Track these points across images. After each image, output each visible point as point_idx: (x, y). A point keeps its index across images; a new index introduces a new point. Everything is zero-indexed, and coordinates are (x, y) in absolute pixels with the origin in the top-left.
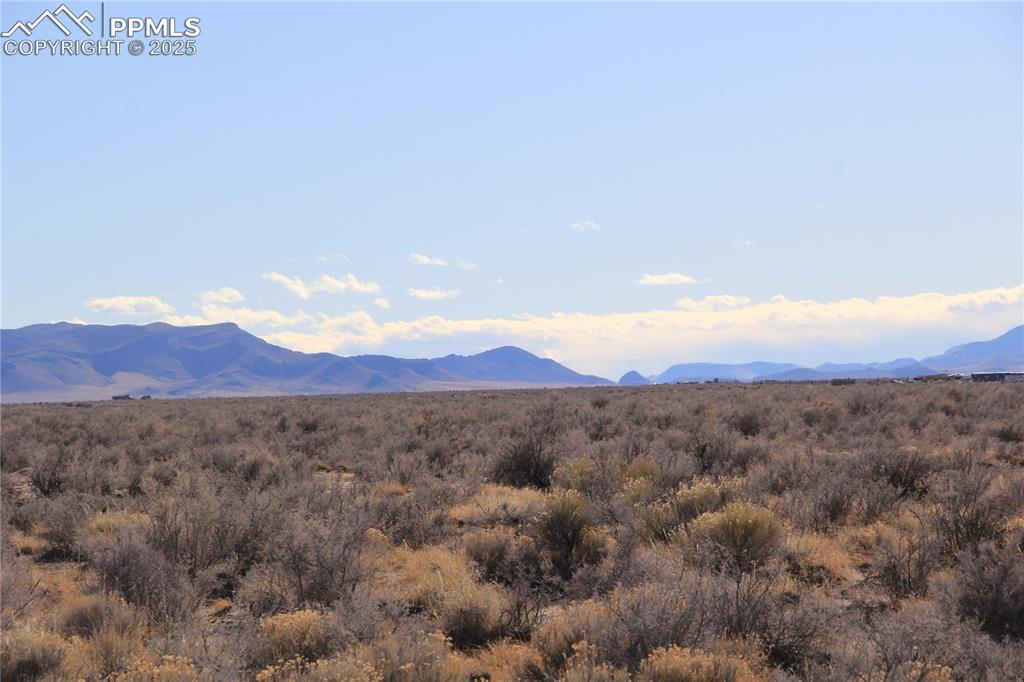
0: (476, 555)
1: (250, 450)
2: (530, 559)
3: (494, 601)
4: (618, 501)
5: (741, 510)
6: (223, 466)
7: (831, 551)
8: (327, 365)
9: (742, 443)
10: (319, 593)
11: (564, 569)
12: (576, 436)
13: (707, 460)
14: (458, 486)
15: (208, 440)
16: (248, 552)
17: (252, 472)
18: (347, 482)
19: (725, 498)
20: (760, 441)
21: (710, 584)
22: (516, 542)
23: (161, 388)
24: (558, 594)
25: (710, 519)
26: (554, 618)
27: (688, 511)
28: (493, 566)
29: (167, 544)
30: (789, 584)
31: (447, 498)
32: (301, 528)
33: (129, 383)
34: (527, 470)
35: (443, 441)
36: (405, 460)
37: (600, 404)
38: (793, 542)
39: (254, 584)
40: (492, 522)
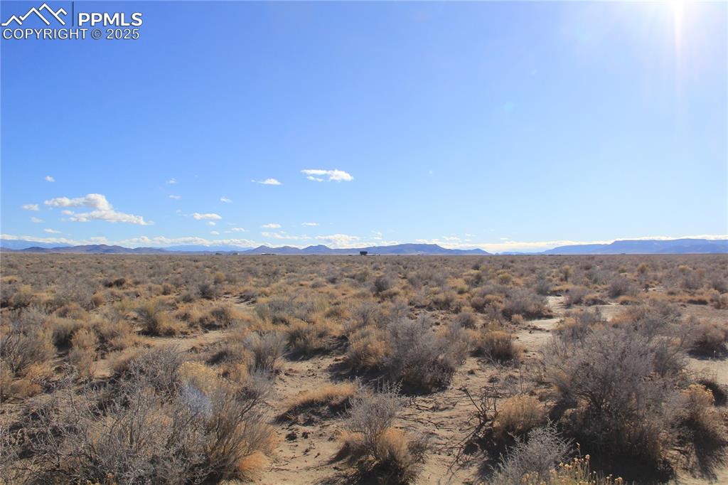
0: (465, 280)
1: (435, 264)
2: (472, 281)
3: (466, 287)
4: (489, 272)
5: (506, 274)
6: (431, 266)
7: (520, 281)
8: (450, 251)
9: (510, 264)
10: (439, 285)
11: (477, 283)
12: (486, 263)
13: (504, 267)
14: (465, 270)
15: (430, 261)
16: (430, 278)
17: (435, 267)
18: (449, 268)
19: (504, 272)
20: (514, 264)
21: (499, 285)
22: (472, 278)
23: (425, 254)
24: (476, 286)
25: (501, 276)
26: (475, 290)
27: (498, 274)
28: (467, 282)
29: (419, 277)
30: (512, 286)
31: (464, 271)
32: (439, 275)
33: (420, 253)
34: (476, 268)
35: (465, 263)
36: (458, 266)
37: (491, 258)
38: (514, 280)
39: (431, 283)
40: (468, 275)
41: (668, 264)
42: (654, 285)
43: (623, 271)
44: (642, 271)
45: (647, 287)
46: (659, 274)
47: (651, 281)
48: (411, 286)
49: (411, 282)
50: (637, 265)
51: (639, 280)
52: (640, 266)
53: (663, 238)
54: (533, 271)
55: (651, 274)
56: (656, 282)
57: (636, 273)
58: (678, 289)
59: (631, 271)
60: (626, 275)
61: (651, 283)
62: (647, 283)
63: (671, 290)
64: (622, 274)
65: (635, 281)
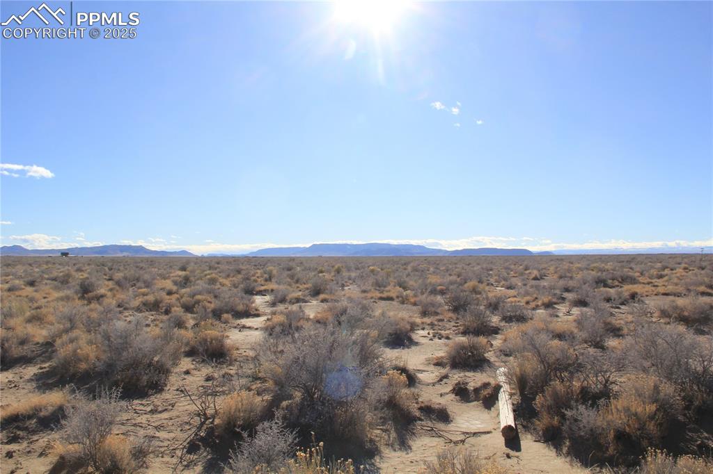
41: (360, 266)
42: (348, 284)
43: (321, 272)
44: (338, 271)
45: (343, 286)
46: (353, 275)
47: (346, 280)
48: (118, 288)
49: (118, 283)
50: (333, 267)
51: (336, 280)
52: (336, 267)
53: (355, 242)
54: (239, 272)
55: (345, 274)
56: (351, 282)
57: (333, 274)
58: (369, 288)
59: (329, 272)
60: (324, 276)
61: (346, 282)
62: (343, 282)
63: (363, 288)
64: (321, 275)
65: (333, 280)
